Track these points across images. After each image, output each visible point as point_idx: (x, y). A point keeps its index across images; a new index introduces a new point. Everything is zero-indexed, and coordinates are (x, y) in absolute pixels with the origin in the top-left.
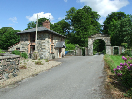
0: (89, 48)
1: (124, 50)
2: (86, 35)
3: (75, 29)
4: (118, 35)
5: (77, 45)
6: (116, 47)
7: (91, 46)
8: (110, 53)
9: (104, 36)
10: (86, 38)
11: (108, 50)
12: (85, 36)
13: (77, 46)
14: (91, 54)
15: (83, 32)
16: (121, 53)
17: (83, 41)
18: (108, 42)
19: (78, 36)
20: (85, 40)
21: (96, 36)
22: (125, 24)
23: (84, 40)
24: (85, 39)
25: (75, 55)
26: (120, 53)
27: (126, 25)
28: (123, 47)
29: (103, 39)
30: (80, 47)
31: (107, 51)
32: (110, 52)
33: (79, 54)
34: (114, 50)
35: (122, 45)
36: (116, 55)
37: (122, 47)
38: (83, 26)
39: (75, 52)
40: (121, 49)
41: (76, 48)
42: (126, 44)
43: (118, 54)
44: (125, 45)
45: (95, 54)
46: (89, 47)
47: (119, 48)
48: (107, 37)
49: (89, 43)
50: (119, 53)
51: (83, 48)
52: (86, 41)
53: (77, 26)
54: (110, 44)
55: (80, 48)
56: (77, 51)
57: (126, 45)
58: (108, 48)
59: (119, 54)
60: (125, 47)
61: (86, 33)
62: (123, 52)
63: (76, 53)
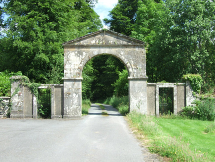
0: (65, 90)
1: (193, 99)
2: (57, 41)
3: (17, 18)
4: (170, 44)
5: (20, 75)
6: (166, 85)
7: (75, 80)
8: (144, 109)
9: (125, 43)
10: (54, 52)
11: (136, 97)
12: (51, 46)
13: (17, 77)
14: (75, 110)
15: (44, 32)
16: (183, 108)
17: (45, 62)
18: (140, 67)
19: (26, 44)
20: (51, 59)
21: (93, 42)
22: (193, 10)
23: (48, 60)
24: (54, 56)
25: (9, 116)
26: (180, 110)
27: (196, 13)
28: (188, 88)
29: (122, 54)
30: (30, 84)
31: (134, 102)
32: (146, 103)
33: (25, 111)
34: (158, 97)
35: (184, 81)
36: (164, 116)
37: (185, 86)
38: (45, 11)
39: (10, 105)
40: (183, 93)
41: (15, 85)
42: (198, 76)
43: (172, 111)
44: (195, 80)
45: (87, 113)
46: (67, 85)
47: (175, 88)
48: (137, 49)
49: (67, 67)
50: (175, 107)
51: (43, 87)
52: (55, 64)
53: (25, 7)
54: (144, 74)
55: (31, 89)
56: (15, 100)
57: (199, 80)
58: (140, 88)
59: (175, 111)
60: (194, 88)
61: (54, 34)
62: (188, 104)
63: (14, 108)
